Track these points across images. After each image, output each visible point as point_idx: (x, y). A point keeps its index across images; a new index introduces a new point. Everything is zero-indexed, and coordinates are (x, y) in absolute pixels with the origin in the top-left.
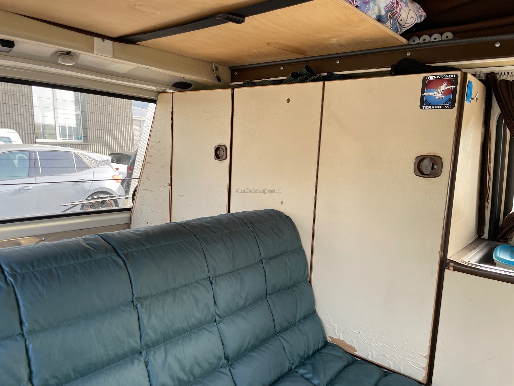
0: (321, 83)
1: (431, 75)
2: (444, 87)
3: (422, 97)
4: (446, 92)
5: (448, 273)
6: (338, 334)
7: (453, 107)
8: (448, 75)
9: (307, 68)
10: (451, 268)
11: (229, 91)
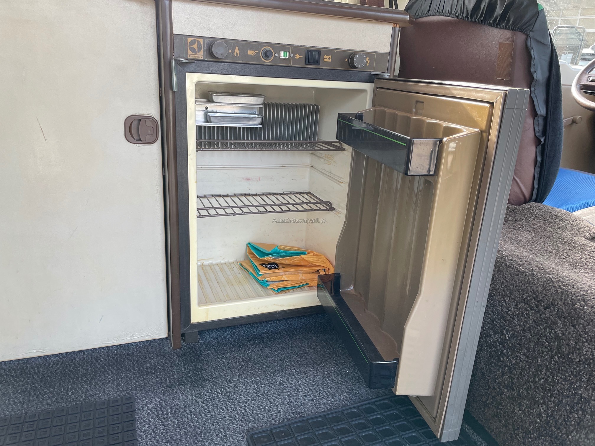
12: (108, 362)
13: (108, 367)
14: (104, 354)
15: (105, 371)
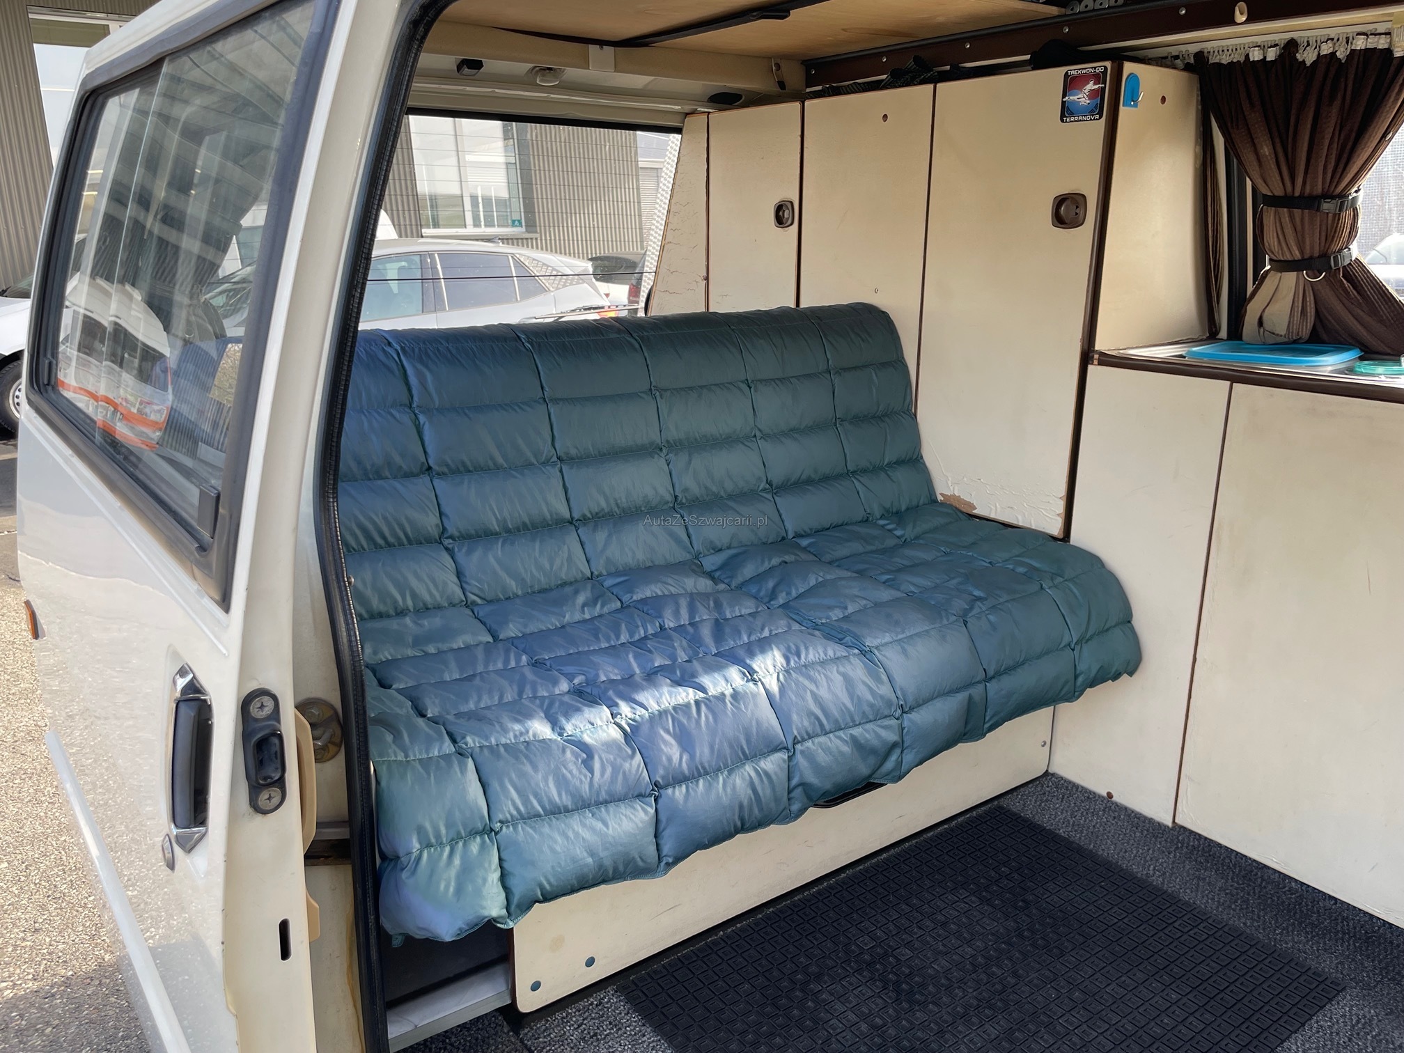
0: (931, 86)
1: (1074, 69)
2: (1091, 86)
3: (1064, 103)
4: (1093, 94)
5: (1093, 370)
6: (952, 488)
7: (1100, 117)
8: (1095, 68)
9: (917, 59)
10: (1096, 362)
11: (797, 105)
12: (1355, 933)
13: (1350, 938)
14: (1359, 921)
15: (1342, 939)
